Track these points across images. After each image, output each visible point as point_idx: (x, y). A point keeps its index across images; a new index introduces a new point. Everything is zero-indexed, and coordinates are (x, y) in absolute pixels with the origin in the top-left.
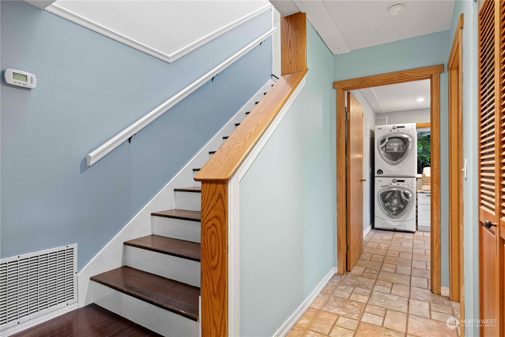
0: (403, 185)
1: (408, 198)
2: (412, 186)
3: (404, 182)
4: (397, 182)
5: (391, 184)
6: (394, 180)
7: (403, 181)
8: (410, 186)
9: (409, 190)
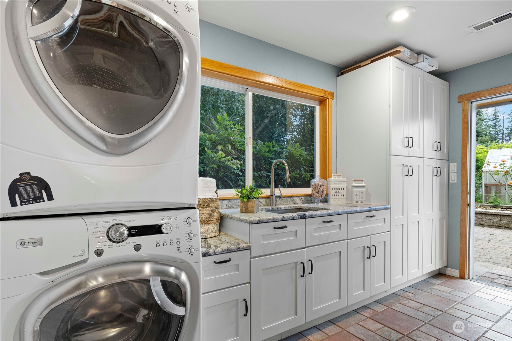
0: (158, 245)
1: (184, 305)
2: (191, 243)
3: (161, 232)
4: (130, 235)
5: (99, 253)
6: (117, 231)
7: (156, 230)
8: (185, 245)
9: (182, 266)
